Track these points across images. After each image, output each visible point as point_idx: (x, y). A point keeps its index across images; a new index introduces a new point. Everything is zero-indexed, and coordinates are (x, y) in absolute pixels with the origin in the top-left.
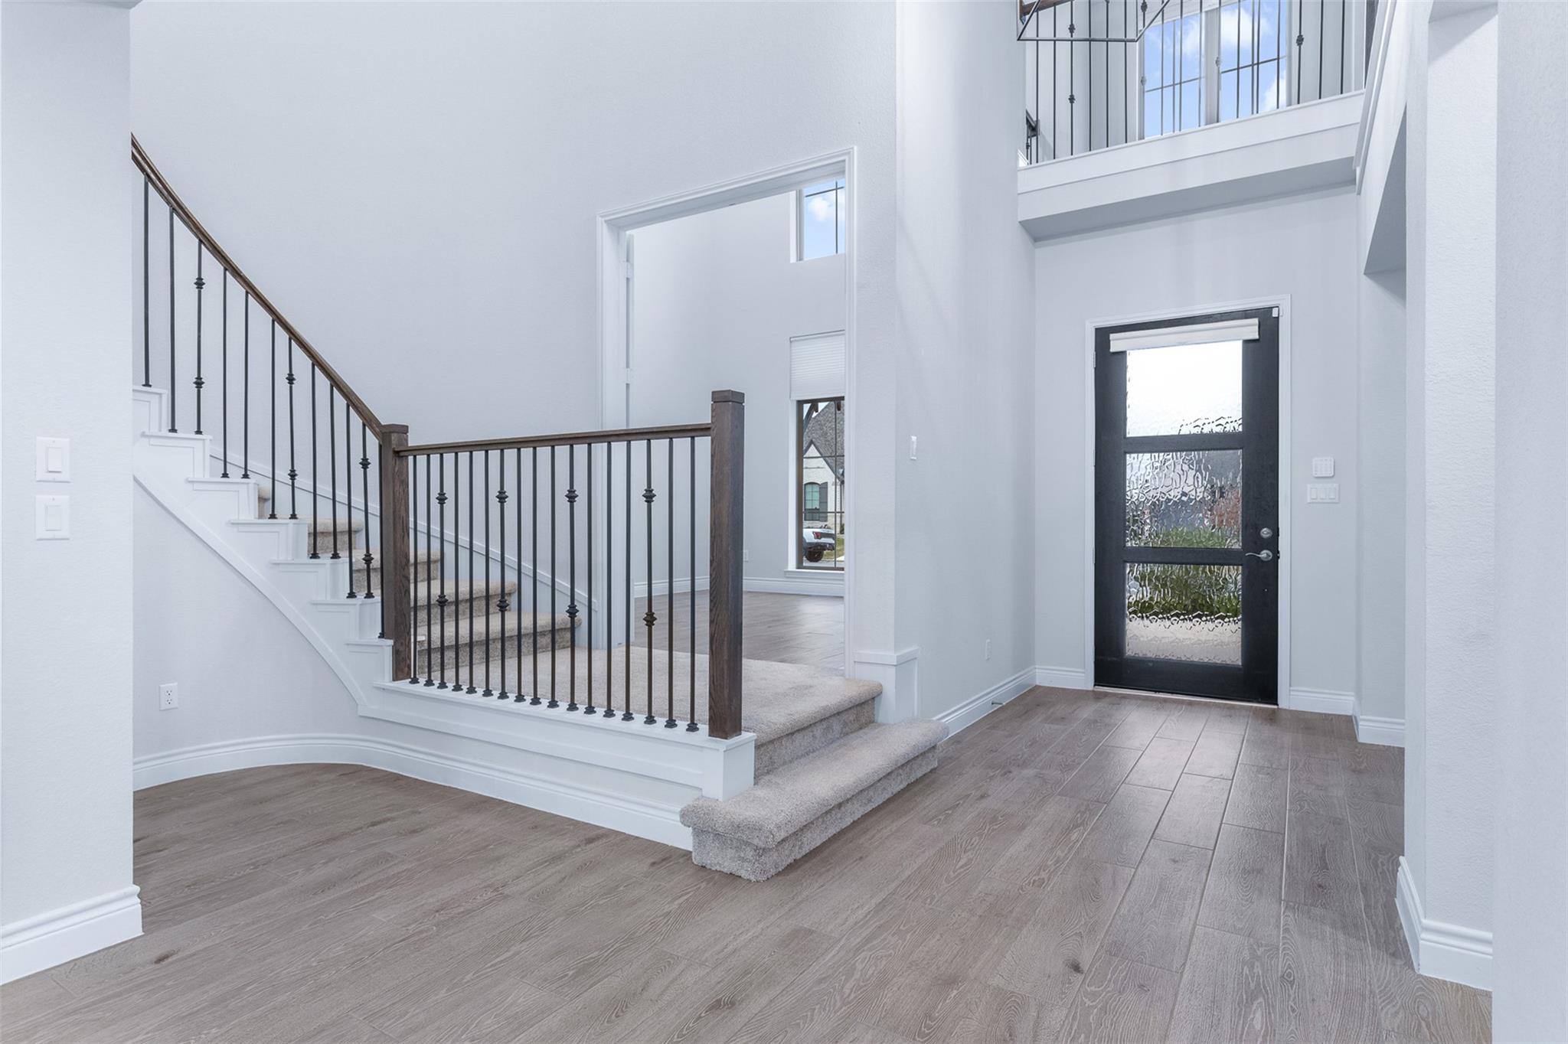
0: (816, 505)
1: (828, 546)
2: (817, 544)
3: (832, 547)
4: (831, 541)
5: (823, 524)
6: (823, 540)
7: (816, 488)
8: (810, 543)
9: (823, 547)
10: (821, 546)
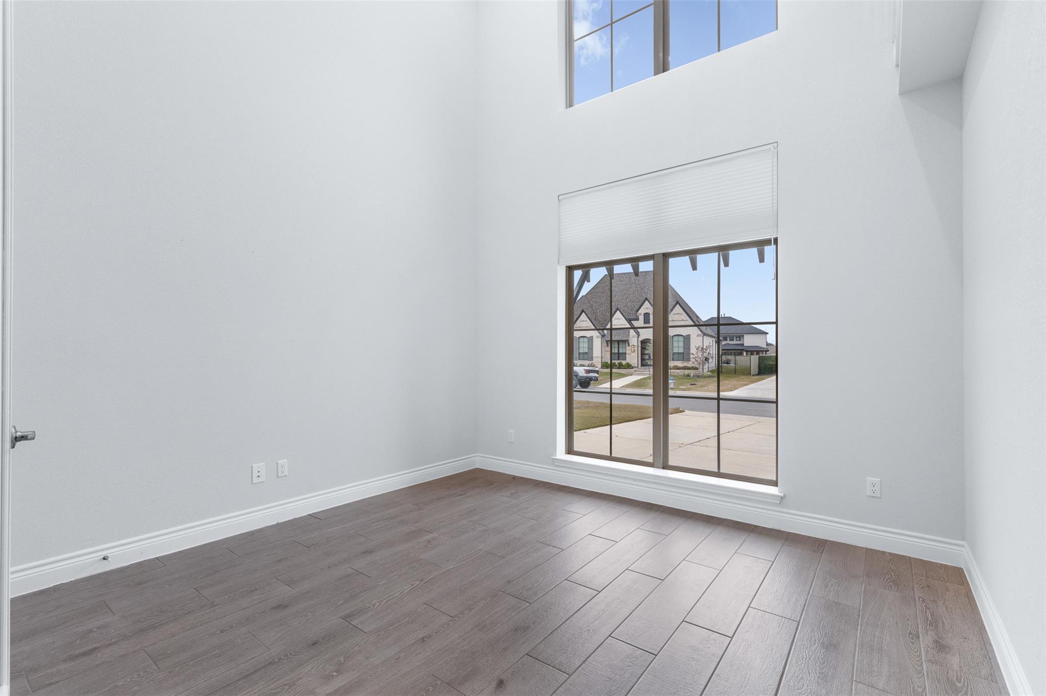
0: (586, 350)
1: (594, 378)
2: (587, 377)
3: (596, 379)
4: (596, 375)
5: (590, 362)
6: (591, 375)
7: (586, 340)
8: (582, 377)
9: (591, 379)
10: (590, 378)
